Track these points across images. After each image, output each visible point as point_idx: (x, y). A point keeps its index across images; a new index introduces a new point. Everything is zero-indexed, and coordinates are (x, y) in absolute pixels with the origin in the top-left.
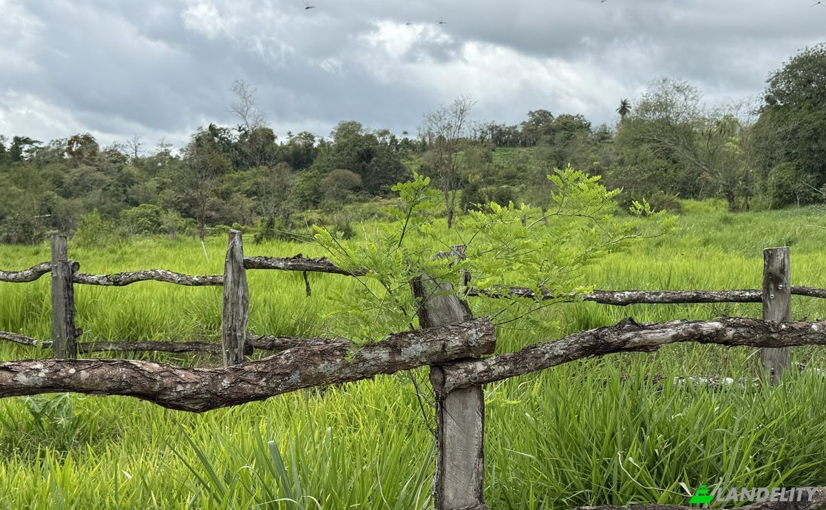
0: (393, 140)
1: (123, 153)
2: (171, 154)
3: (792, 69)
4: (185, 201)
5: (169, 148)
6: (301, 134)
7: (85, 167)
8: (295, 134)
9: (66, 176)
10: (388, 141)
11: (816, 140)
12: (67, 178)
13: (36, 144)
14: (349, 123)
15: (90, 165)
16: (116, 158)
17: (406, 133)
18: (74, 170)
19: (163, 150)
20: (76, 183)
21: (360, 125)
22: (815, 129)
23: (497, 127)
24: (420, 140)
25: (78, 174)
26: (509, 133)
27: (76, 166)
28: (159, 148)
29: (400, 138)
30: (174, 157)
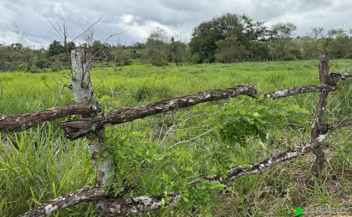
0: (110, 46)
1: (30, 49)
2: (45, 49)
3: (200, 27)
4: (41, 62)
5: (44, 47)
6: (83, 44)
7: (16, 53)
8: (82, 44)
9: (11, 55)
10: (108, 46)
11: (204, 46)
12: (11, 56)
13: (2, 46)
14: (97, 41)
15: (18, 52)
16: (28, 50)
17: (113, 44)
18: (13, 54)
19: (42, 48)
20: (14, 57)
21: (100, 42)
22: (204, 44)
23: (139, 43)
24: (117, 46)
25: (14, 55)
26: (142, 45)
27: (14, 52)
28: (41, 47)
29: (112, 46)
30: (46, 50)
